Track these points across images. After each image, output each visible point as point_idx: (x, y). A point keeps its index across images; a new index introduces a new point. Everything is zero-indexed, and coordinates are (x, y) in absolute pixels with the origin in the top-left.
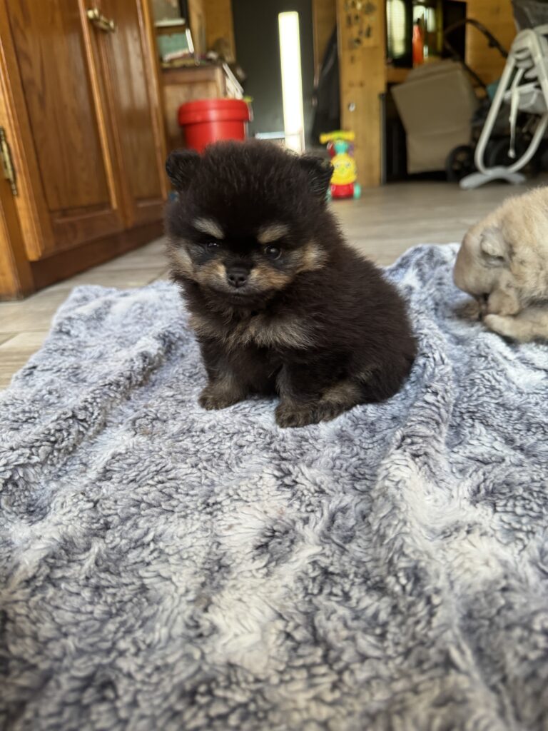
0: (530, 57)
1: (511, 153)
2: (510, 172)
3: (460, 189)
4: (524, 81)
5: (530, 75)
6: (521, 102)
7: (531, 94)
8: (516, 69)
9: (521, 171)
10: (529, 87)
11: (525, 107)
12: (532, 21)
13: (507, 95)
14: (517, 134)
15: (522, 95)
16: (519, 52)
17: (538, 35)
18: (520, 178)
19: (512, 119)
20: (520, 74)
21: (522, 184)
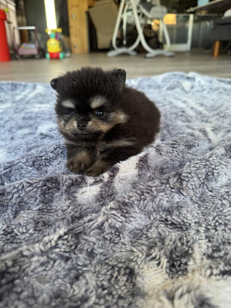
1: (125, 43)
2: (130, 50)
3: (107, 57)
6: (127, 20)
7: (131, 17)
8: (125, 5)
9: (135, 50)
10: (130, 13)
11: (130, 22)
13: (122, 16)
15: (128, 17)
18: (134, 53)
19: (124, 27)
20: (127, 7)
21: (136, 56)
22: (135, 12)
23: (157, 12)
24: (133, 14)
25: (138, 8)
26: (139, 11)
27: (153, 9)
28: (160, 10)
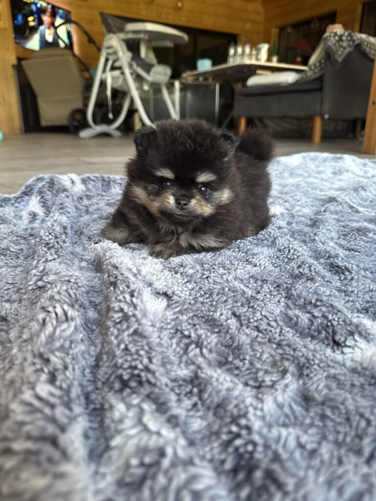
0: (115, 53)
1: (111, 116)
2: (112, 128)
3: (79, 138)
5: (117, 64)
6: (113, 83)
7: (118, 78)
8: (107, 60)
10: (117, 73)
11: (116, 86)
12: (114, 29)
13: (104, 76)
14: (113, 105)
15: (113, 78)
16: (108, 48)
17: (119, 40)
18: (117, 134)
19: (109, 93)
20: (110, 63)
21: (120, 137)
22: (127, 72)
23: (159, 73)
24: (123, 73)
25: (131, 66)
26: (132, 71)
27: (154, 70)
28: (163, 71)
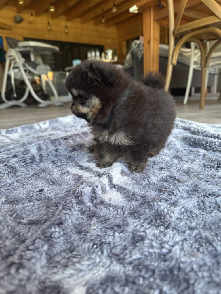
0: (14, 59)
2: (20, 102)
4: (14, 68)
5: (16, 65)
6: (15, 76)
7: (18, 73)
9: (24, 102)
10: (16, 70)
11: (17, 78)
12: (13, 46)
13: (9, 72)
15: (15, 73)
16: (10, 56)
17: (16, 52)
18: (24, 105)
19: (13, 82)
20: (12, 65)
22: (22, 69)
23: (42, 69)
25: (24, 66)
26: (25, 69)
27: (38, 67)
28: (45, 68)
